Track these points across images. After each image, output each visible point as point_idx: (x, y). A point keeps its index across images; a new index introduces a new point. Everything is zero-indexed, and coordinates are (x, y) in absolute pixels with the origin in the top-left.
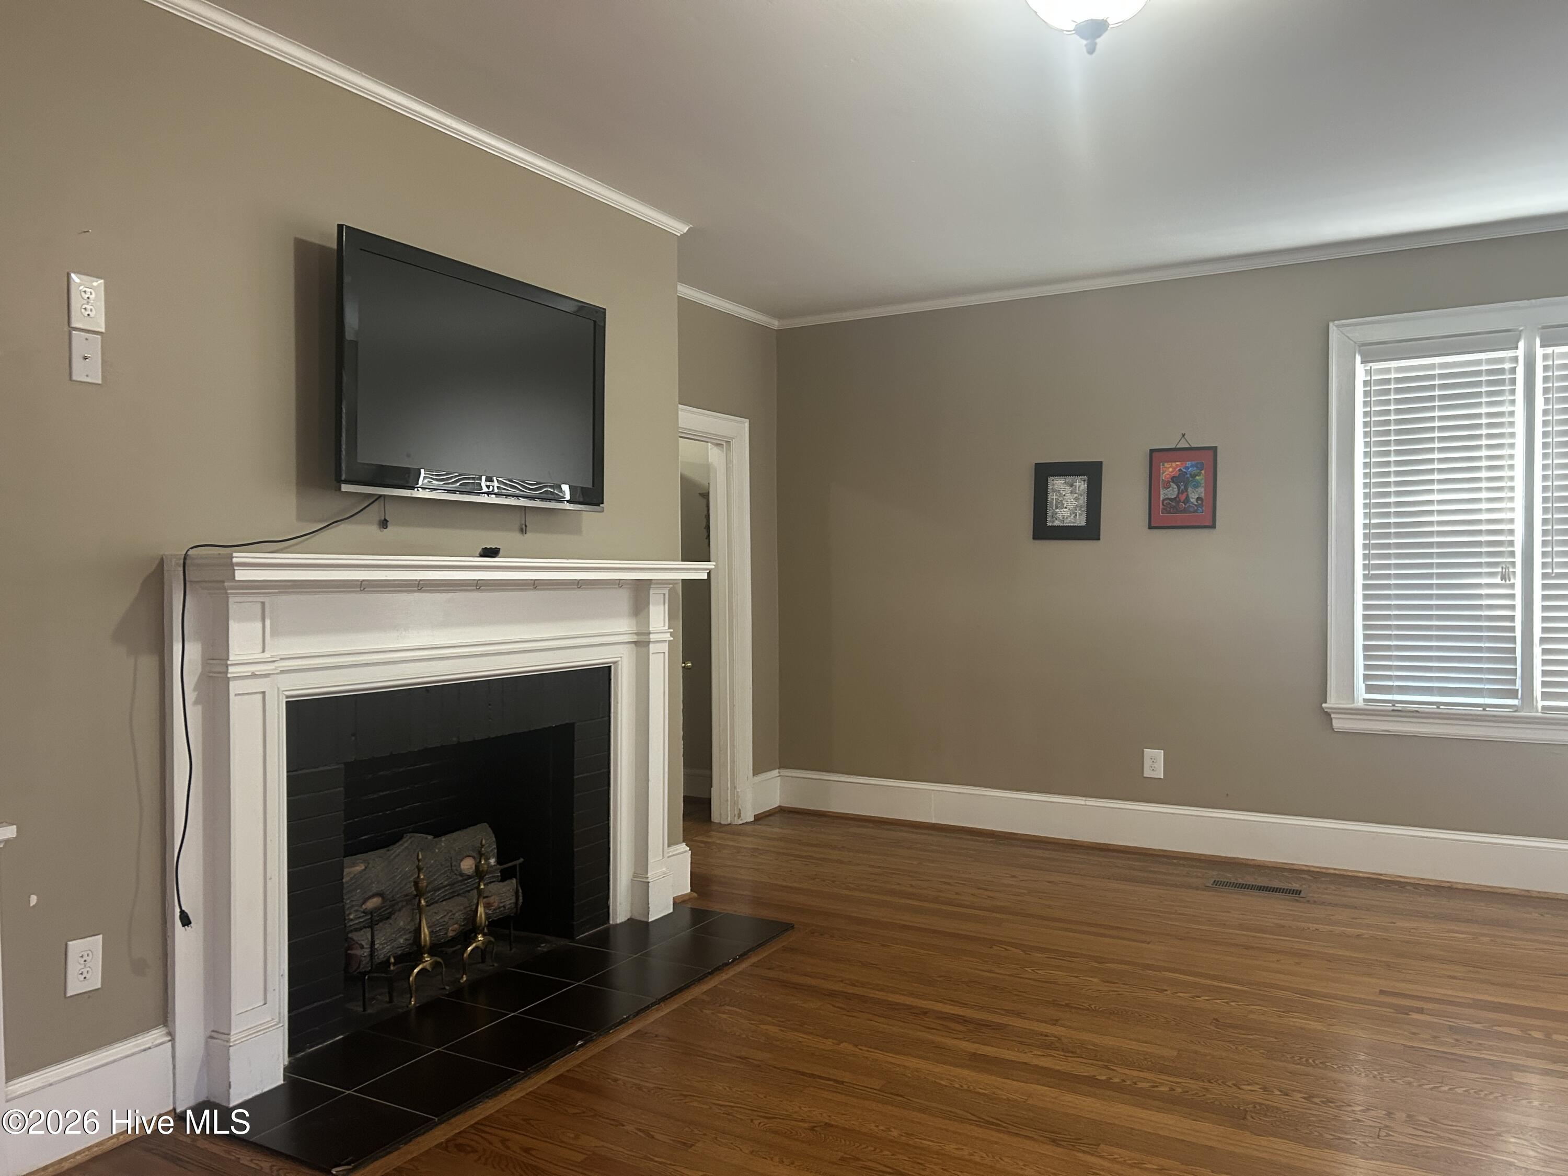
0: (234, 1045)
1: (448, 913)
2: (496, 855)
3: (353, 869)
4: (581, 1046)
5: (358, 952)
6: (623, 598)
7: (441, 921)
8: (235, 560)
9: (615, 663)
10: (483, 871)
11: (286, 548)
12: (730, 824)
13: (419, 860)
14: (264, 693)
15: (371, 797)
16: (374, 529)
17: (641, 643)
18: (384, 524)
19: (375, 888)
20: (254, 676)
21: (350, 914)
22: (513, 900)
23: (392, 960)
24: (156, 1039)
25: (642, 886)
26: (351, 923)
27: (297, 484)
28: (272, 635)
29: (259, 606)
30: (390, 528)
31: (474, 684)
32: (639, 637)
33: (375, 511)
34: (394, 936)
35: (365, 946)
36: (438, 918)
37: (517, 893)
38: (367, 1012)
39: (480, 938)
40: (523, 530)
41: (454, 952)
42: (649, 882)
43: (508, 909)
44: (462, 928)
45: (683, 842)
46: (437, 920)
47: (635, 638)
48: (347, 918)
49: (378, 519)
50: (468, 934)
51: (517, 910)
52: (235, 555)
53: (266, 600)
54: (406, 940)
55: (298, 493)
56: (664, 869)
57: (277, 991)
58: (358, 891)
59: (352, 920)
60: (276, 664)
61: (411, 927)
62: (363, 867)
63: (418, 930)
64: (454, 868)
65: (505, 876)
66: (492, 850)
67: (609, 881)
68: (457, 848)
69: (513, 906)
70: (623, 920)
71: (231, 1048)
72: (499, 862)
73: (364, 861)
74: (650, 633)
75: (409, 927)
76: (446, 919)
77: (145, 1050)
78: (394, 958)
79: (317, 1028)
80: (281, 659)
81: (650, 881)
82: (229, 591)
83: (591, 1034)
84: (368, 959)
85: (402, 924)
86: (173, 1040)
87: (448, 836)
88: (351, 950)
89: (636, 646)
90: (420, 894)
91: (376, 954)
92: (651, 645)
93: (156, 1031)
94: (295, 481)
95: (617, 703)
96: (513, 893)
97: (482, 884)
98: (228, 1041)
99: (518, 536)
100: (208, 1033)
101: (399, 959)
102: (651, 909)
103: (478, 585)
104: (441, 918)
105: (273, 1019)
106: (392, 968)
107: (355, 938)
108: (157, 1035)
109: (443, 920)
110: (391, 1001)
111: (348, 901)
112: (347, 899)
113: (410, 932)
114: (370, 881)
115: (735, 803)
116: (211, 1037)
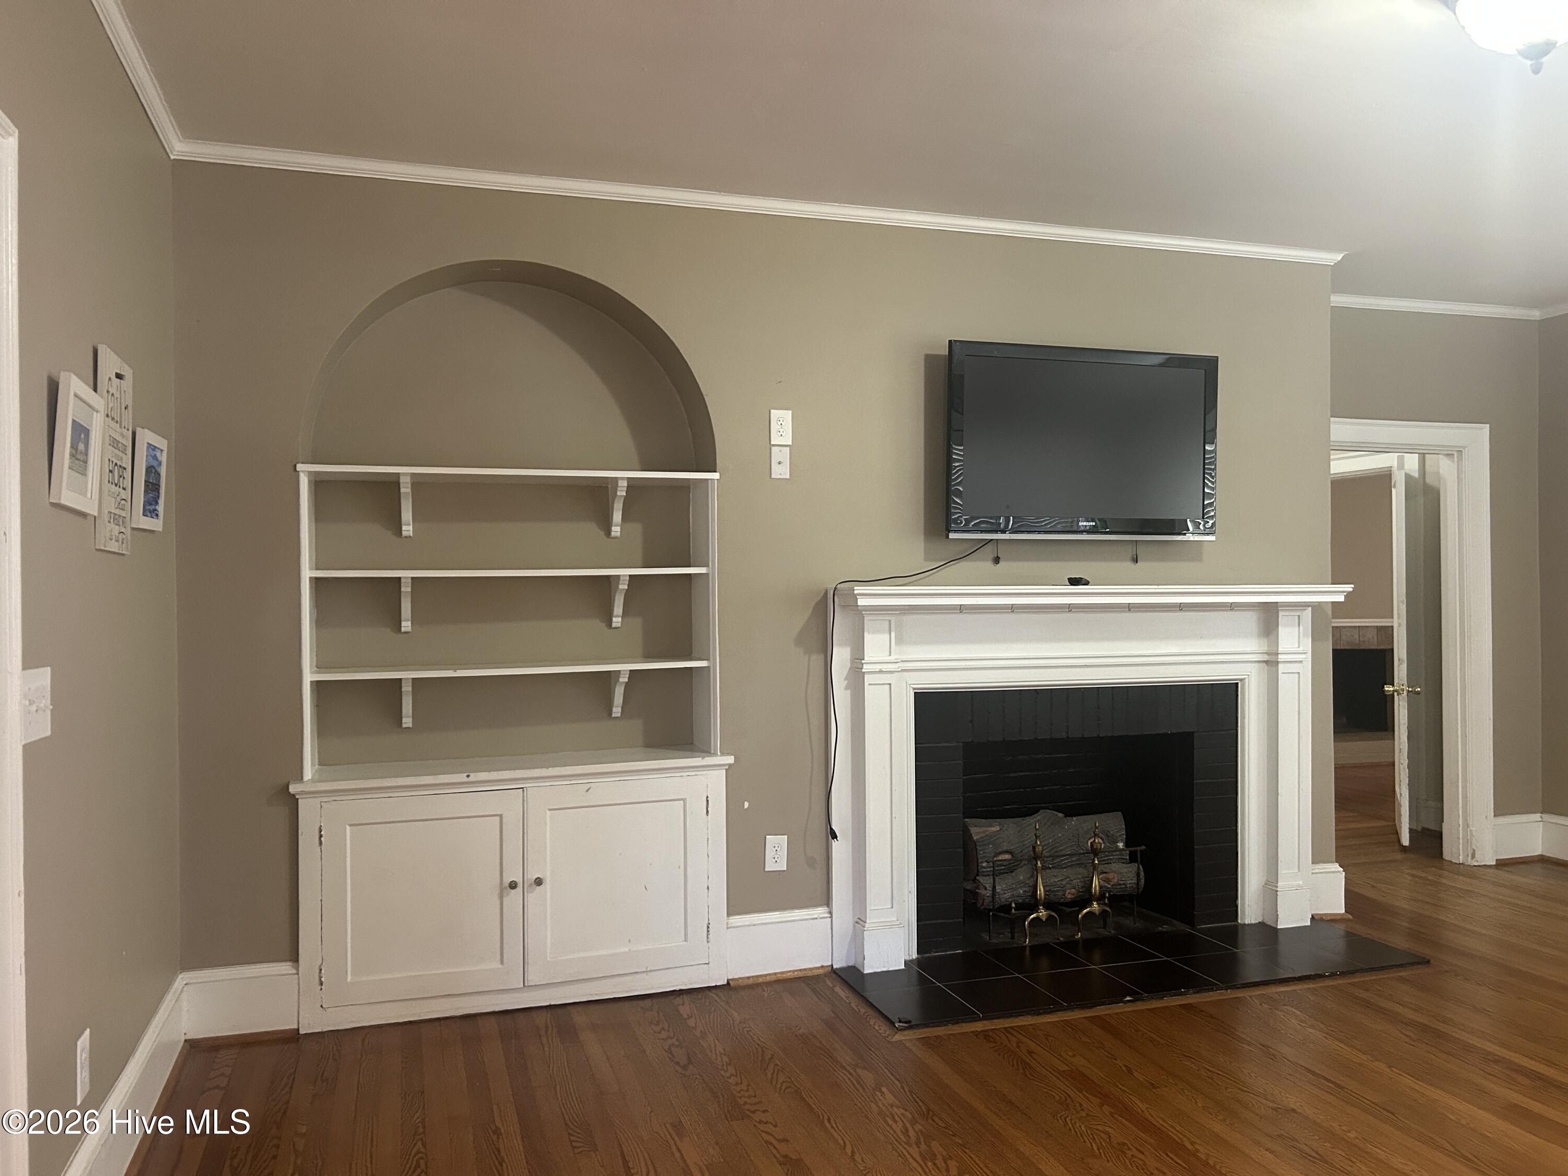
0: (867, 930)
1: (1066, 878)
2: (1124, 840)
3: (988, 829)
4: (1129, 1001)
5: (982, 892)
6: (1251, 620)
7: (1058, 883)
8: (856, 592)
9: (1241, 680)
10: (1096, 849)
11: (910, 583)
12: (1462, 864)
13: (1036, 829)
14: (890, 684)
15: (1012, 775)
16: (989, 564)
17: (1271, 663)
18: (997, 560)
19: (1005, 847)
20: (881, 672)
21: (982, 862)
22: (1135, 881)
23: (1013, 905)
24: (821, 914)
25: (1271, 892)
26: (984, 870)
27: (925, 534)
28: (896, 643)
29: (887, 623)
30: (1002, 563)
31: (1083, 690)
32: (1270, 657)
33: (989, 550)
34: (1014, 886)
35: (988, 888)
36: (1056, 880)
37: (1138, 875)
38: (992, 941)
39: (1095, 904)
40: (1135, 560)
41: (1071, 912)
42: (1277, 891)
43: (1130, 887)
44: (1081, 894)
45: (1336, 862)
46: (1055, 882)
47: (1266, 658)
48: (980, 865)
49: (992, 557)
50: (1085, 899)
51: (1138, 891)
52: (855, 588)
53: (893, 619)
54: (1025, 891)
55: (925, 539)
56: (1301, 882)
57: (907, 902)
58: (991, 846)
59: (984, 867)
60: (899, 665)
61: (1031, 882)
62: (999, 829)
63: (1035, 887)
64: (1081, 844)
65: (1133, 859)
66: (1120, 836)
67: (1237, 883)
68: (1085, 828)
69: (1134, 886)
70: (1253, 922)
71: (865, 932)
72: (1127, 845)
73: (1000, 824)
74: (1278, 654)
75: (1028, 882)
76: (1064, 883)
77: (813, 919)
78: (1015, 904)
79: (941, 939)
80: (902, 661)
81: (1279, 890)
82: (863, 612)
83: (1143, 994)
84: (990, 899)
85: (1022, 878)
86: (831, 917)
87: (1079, 817)
88: (979, 889)
89: (1267, 664)
90: (1036, 858)
91: (997, 897)
92: (1280, 666)
93: (821, 909)
94: (923, 532)
95: (1244, 718)
96: (1135, 875)
97: (1096, 859)
98: (864, 927)
99: (1129, 565)
100: (856, 919)
101: (1019, 907)
102: (1279, 917)
103: (1070, 608)
104: (1059, 881)
105: (898, 920)
106: (1013, 911)
107: (981, 881)
108: (821, 911)
109: (1061, 883)
110: (1013, 938)
111: (981, 852)
112: (980, 850)
113: (1029, 886)
114: (1001, 840)
115: (1467, 842)
116: (857, 922)
